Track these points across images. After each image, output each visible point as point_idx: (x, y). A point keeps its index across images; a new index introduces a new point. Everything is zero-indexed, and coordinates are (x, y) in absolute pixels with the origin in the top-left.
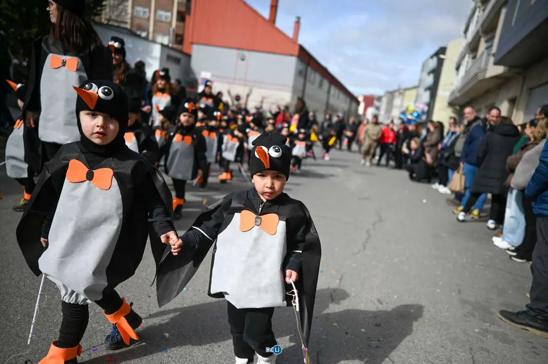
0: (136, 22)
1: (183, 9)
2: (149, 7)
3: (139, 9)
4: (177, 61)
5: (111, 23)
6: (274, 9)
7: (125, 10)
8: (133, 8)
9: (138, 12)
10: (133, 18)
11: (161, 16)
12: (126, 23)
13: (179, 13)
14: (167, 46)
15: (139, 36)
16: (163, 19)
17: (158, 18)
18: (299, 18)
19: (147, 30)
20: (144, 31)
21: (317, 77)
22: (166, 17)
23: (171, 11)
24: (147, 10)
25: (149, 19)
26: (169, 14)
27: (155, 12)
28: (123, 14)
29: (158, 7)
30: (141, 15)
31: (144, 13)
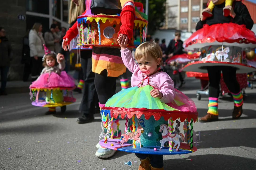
2: (188, 17)
3: (183, 19)
7: (175, 22)
8: (180, 20)
10: (180, 24)
11: (194, 20)
12: (177, 27)
17: (192, 21)
19: (187, 29)
22: (197, 20)
23: (199, 16)
24: (186, 19)
25: (188, 24)
26: (198, 18)
27: (191, 19)
29: (192, 16)
30: (184, 22)
31: (186, 21)
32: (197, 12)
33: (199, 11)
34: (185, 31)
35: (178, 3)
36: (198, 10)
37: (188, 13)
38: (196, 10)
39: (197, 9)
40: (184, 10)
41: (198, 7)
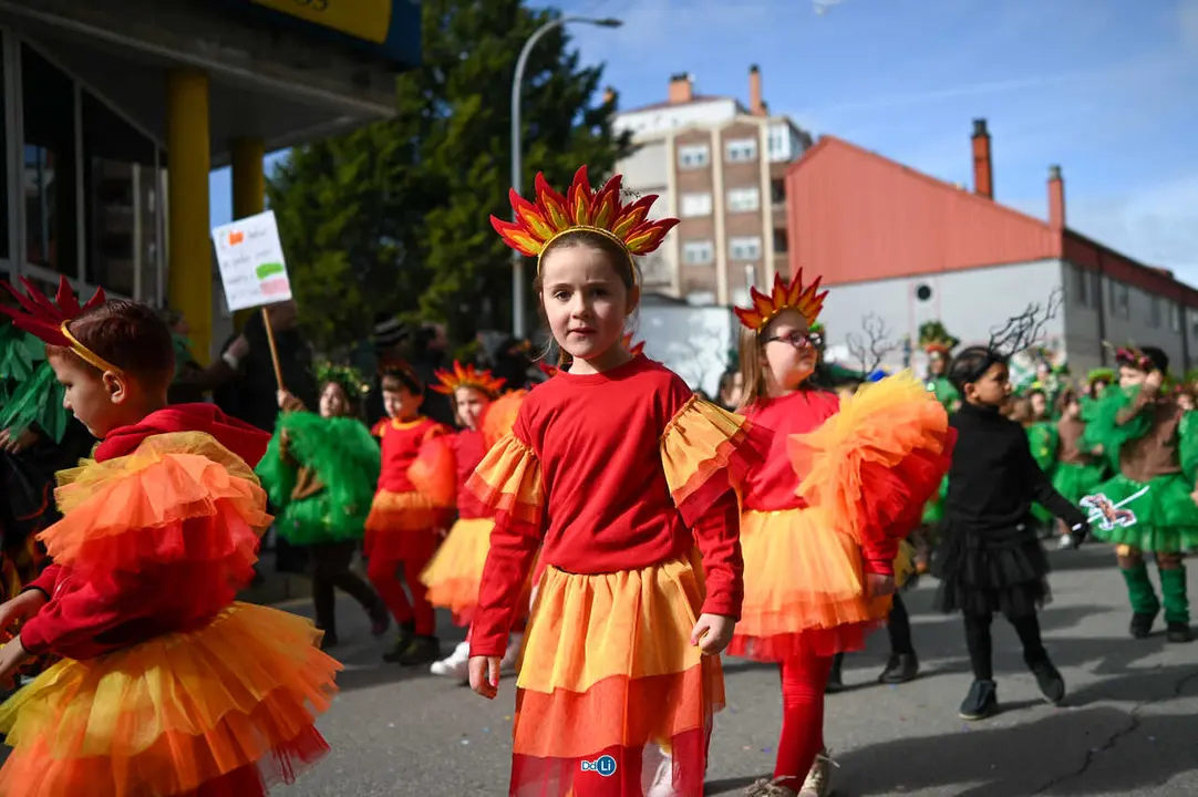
0: (689, 275)
1: (780, 224)
2: (713, 239)
3: (690, 247)
6: (984, 164)
7: (658, 260)
8: (680, 250)
9: (692, 254)
10: (681, 268)
11: (739, 251)
12: (668, 284)
13: (776, 233)
15: (690, 304)
16: (746, 255)
17: (733, 256)
18: (1058, 169)
19: (713, 289)
20: (704, 292)
21: (1139, 299)
22: (752, 249)
23: (760, 234)
24: (707, 246)
25: (714, 265)
26: (755, 242)
27: (727, 245)
28: (656, 267)
29: (730, 233)
30: (698, 260)
31: (704, 254)
32: (748, 214)
33: (759, 213)
34: (706, 297)
35: (669, 179)
36: (754, 206)
37: (711, 217)
38: (743, 207)
39: (749, 202)
40: (696, 206)
41: (752, 195)
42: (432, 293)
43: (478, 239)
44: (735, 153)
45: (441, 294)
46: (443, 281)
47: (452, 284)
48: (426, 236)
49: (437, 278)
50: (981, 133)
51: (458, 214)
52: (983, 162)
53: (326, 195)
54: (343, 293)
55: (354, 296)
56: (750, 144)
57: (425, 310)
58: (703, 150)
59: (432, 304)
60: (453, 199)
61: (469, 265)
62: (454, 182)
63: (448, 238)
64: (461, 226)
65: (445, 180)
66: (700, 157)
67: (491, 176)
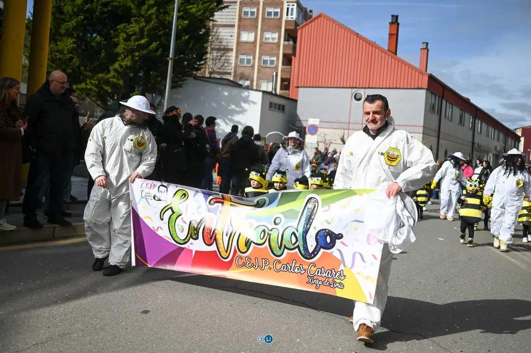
0: (240, 71)
1: (290, 52)
2: (254, 54)
4: (281, 108)
5: (213, 76)
6: (395, 36)
7: (227, 61)
8: (237, 57)
9: (242, 61)
10: (236, 67)
11: (266, 62)
12: (230, 74)
13: (285, 55)
14: (270, 93)
15: (240, 86)
16: (269, 64)
17: (262, 63)
18: (427, 44)
19: (252, 81)
20: (247, 80)
21: (457, 111)
22: (272, 62)
23: (277, 55)
24: (251, 57)
25: (253, 67)
26: (274, 59)
27: (260, 58)
28: (226, 64)
29: (262, 53)
30: (245, 63)
31: (248, 61)
32: (272, 44)
33: (277, 44)
34: (247, 83)
35: (236, 22)
36: (276, 41)
37: (254, 43)
38: (271, 41)
39: (274, 39)
40: (248, 37)
41: (276, 35)
42: (116, 65)
43: (143, 41)
44: (269, 14)
45: (121, 66)
46: (123, 60)
47: (127, 62)
48: (117, 36)
49: (119, 59)
50: (395, 21)
51: (134, 28)
52: (394, 36)
53: (68, 8)
54: (71, 59)
55: (76, 61)
56: (278, 10)
57: (112, 73)
58: (255, 10)
59: (116, 71)
60: (133, 19)
61: (137, 54)
62: (134, 11)
63: (128, 39)
64: (135, 34)
65: (130, 9)
66: (252, 13)
67: (153, 10)
